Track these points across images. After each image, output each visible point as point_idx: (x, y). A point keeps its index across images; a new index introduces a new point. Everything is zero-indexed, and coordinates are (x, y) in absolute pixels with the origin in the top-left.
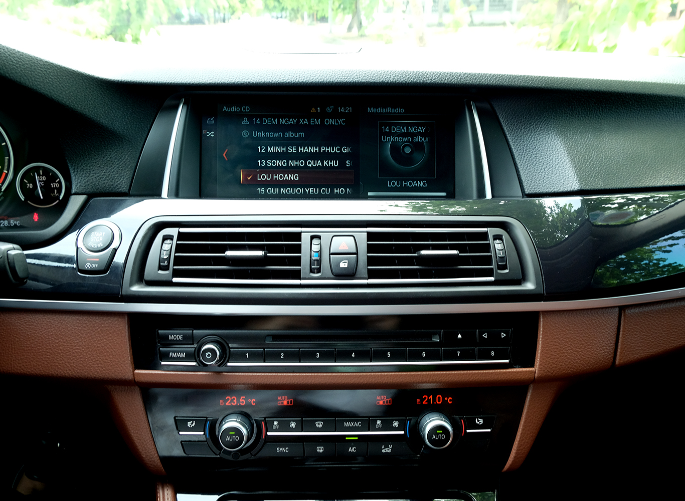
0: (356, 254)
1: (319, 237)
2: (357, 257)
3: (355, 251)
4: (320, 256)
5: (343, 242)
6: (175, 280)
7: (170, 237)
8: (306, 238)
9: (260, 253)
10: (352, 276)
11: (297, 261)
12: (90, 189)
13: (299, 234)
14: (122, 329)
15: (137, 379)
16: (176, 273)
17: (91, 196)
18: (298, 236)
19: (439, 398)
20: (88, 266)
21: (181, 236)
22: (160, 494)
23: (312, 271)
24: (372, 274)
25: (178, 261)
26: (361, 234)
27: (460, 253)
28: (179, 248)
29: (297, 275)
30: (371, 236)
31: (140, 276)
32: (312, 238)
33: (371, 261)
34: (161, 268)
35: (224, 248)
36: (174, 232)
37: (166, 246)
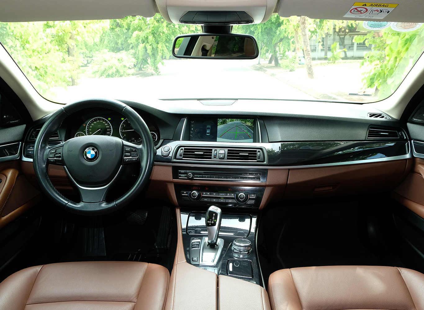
0: (225, 154)
1: (216, 150)
2: (225, 155)
4: (216, 154)
5: (222, 151)
6: (183, 158)
7: (182, 149)
8: (213, 150)
9: (203, 153)
10: (223, 159)
11: (211, 155)
12: (164, 139)
13: (212, 149)
14: (171, 169)
15: (173, 181)
17: (164, 140)
18: (211, 150)
20: (164, 155)
21: (185, 149)
22: (177, 210)
23: (214, 157)
24: (228, 159)
25: (184, 154)
26: (226, 150)
27: (249, 154)
28: (184, 152)
29: (211, 158)
30: (229, 150)
31: (175, 158)
32: (215, 150)
33: (228, 156)
34: (180, 156)
35: (194, 152)
36: (183, 148)
37: (181, 151)
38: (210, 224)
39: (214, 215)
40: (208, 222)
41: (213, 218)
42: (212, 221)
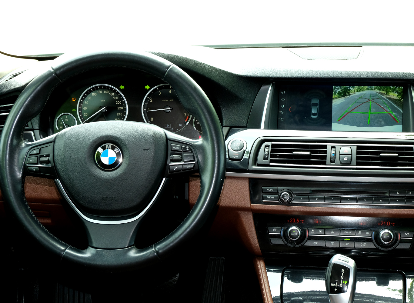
0: (351, 155)
1: (335, 147)
2: (352, 156)
3: (351, 153)
4: (335, 155)
5: (346, 150)
6: (271, 164)
7: (268, 146)
8: (329, 148)
9: (309, 153)
10: (349, 164)
11: (325, 157)
12: (230, 125)
13: (326, 146)
14: (246, 184)
15: (252, 207)
16: (271, 161)
17: (231, 127)
18: (325, 147)
19: (388, 223)
20: (234, 157)
21: (273, 145)
23: (331, 162)
24: (358, 164)
25: (272, 156)
26: (354, 146)
27: (399, 155)
28: (272, 151)
29: (325, 163)
30: (358, 147)
31: (255, 162)
32: (332, 147)
33: (358, 158)
34: (265, 159)
35: (292, 151)
36: (270, 143)
37: (267, 149)
38: (336, 290)
39: (343, 271)
40: (332, 285)
41: (342, 278)
42: (339, 283)
